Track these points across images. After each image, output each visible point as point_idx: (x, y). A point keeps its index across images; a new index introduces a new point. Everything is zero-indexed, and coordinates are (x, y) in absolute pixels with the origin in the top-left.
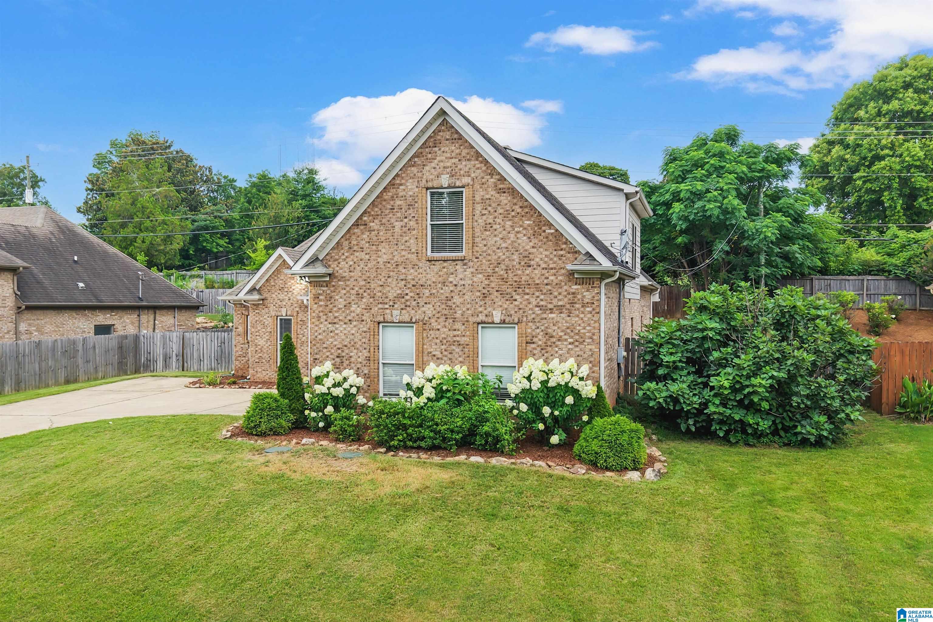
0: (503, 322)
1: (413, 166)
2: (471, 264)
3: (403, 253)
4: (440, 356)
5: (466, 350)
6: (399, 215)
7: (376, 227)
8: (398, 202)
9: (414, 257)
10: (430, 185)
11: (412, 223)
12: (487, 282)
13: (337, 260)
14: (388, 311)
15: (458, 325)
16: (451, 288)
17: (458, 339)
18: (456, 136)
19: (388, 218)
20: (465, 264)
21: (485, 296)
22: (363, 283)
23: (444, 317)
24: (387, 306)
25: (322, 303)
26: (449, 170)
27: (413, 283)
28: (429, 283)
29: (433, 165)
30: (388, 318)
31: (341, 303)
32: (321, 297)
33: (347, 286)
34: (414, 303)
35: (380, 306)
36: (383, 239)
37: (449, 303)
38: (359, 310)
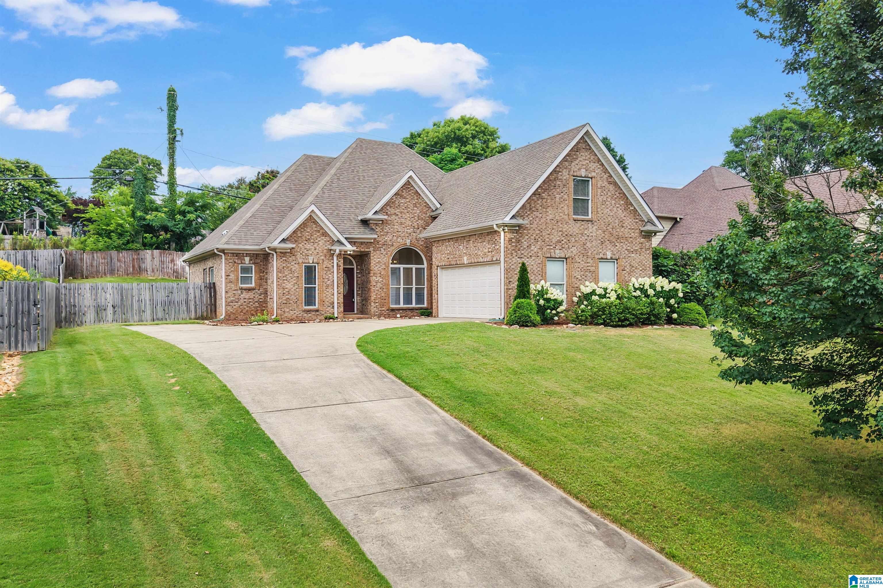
0: (612, 258)
1: (566, 161)
2: (595, 223)
3: (561, 214)
4: (580, 278)
5: (594, 275)
6: (558, 190)
7: (546, 197)
8: (558, 183)
9: (566, 217)
10: (575, 174)
11: (566, 196)
12: (603, 235)
13: (522, 216)
14: (552, 251)
15: (589, 260)
16: (586, 238)
17: (589, 268)
18: (588, 147)
19: (552, 191)
20: (593, 224)
21: (602, 243)
22: (538, 232)
23: (582, 255)
24: (552, 247)
25: (513, 244)
26: (584, 167)
27: (566, 233)
28: (575, 234)
29: (576, 162)
30: (553, 255)
31: (525, 244)
32: (513, 240)
33: (529, 233)
34: (567, 246)
35: (548, 247)
36: (549, 204)
37: (585, 247)
38: (536, 250)
